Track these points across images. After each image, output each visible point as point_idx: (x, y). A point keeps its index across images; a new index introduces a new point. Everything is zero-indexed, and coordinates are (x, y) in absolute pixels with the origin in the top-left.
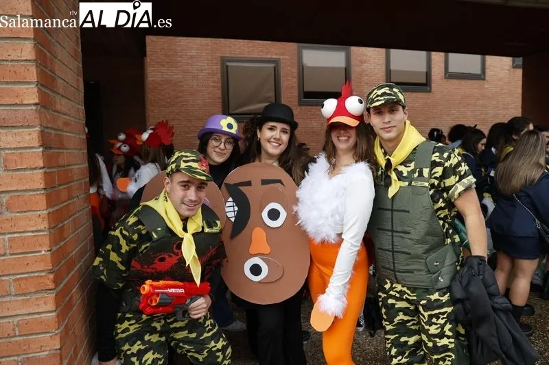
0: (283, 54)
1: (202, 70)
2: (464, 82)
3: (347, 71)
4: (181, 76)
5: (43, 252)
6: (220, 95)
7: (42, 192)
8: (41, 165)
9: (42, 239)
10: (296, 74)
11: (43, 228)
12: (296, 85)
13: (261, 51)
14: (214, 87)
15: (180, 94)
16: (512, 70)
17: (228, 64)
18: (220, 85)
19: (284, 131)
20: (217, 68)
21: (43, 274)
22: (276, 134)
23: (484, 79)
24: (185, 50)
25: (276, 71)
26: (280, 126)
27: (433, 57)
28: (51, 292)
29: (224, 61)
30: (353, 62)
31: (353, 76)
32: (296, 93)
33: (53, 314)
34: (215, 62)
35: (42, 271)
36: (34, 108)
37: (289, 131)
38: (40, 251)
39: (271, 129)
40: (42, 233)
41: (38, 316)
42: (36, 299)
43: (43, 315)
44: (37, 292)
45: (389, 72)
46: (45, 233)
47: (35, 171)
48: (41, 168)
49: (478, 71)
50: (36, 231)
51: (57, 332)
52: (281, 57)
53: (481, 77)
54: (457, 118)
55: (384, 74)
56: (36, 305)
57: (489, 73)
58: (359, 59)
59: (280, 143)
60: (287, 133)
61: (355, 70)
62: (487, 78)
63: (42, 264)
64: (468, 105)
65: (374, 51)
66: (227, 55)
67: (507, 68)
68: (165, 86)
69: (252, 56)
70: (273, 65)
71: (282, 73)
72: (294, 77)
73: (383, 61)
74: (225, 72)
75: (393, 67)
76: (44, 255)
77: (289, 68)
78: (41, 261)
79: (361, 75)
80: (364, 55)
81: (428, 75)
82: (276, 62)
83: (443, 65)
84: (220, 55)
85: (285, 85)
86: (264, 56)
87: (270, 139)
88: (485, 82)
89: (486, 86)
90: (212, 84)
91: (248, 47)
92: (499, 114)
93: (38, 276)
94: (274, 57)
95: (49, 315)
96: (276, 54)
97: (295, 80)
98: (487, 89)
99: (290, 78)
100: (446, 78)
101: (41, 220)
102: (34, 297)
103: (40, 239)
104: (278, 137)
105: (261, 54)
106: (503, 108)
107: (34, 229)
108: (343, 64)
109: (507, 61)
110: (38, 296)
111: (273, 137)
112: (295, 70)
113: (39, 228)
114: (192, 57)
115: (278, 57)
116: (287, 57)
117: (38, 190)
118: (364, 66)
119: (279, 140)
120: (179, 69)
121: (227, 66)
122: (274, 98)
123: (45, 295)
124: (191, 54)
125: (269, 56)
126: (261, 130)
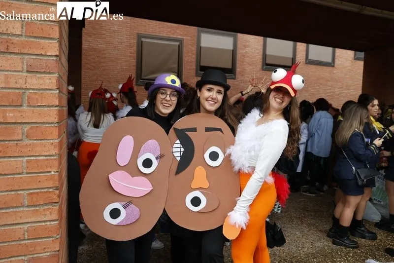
0: (186, 35)
1: (122, 43)
2: (319, 68)
3: (234, 52)
4: (105, 46)
5: (53, 173)
6: (135, 64)
7: (56, 125)
8: (57, 103)
9: (52, 162)
10: (195, 52)
11: (54, 153)
12: (194, 60)
13: (170, 32)
14: (130, 57)
15: (103, 60)
16: (354, 61)
17: (143, 40)
18: (135, 55)
19: (219, 92)
20: (134, 42)
21: (51, 190)
22: (214, 94)
23: (333, 66)
24: (109, 25)
25: (180, 48)
26: (216, 88)
27: (297, 47)
28: (56, 204)
29: (140, 37)
30: (239, 46)
31: (238, 57)
32: (194, 66)
33: (56, 222)
34: (133, 37)
35: (51, 188)
36: (55, 58)
37: (223, 92)
38: (50, 172)
39: (210, 90)
40: (52, 158)
41: (44, 224)
42: (44, 210)
43: (48, 223)
44: (45, 204)
45: (265, 56)
46: (55, 158)
47: (51, 108)
48: (56, 106)
49: (329, 60)
50: (49, 156)
51: (58, 237)
52: (184, 38)
53: (331, 64)
54: (313, 94)
55: (261, 57)
56: (43, 215)
57: (337, 62)
58: (243, 44)
59: (216, 101)
60: (221, 93)
61: (240, 52)
62: (336, 65)
63: (51, 182)
64: (321, 84)
65: (255, 38)
66: (142, 32)
67: (351, 59)
68: (91, 53)
69: (161, 35)
70: (177, 44)
71: (185, 50)
72: (194, 54)
73: (261, 47)
74: (140, 46)
75: (268, 53)
76: (53, 175)
77: (190, 47)
78: (51, 179)
79: (244, 56)
80: (247, 41)
81: (293, 59)
82: (181, 41)
83: (304, 53)
84: (137, 32)
85: (186, 60)
86: (171, 36)
87: (208, 98)
88: (334, 68)
89: (335, 72)
90: (129, 54)
91: (159, 28)
92: (342, 93)
93: (46, 192)
94: (179, 37)
95: (52, 223)
96: (181, 35)
97: (194, 56)
98: (335, 74)
99: (190, 54)
100: (306, 63)
101: (53, 147)
102: (42, 208)
103: (51, 161)
104: (214, 96)
105: (169, 34)
106: (346, 89)
107: (47, 154)
108: (231, 47)
109: (350, 54)
110: (46, 207)
111: (210, 97)
112: (194, 49)
113: (51, 154)
114: (114, 31)
115: (182, 37)
116: (189, 38)
117: (53, 123)
118: (247, 50)
119: (215, 99)
120: (103, 40)
121: (142, 41)
122: (177, 68)
123: (51, 207)
124: (114, 29)
125: (175, 36)
126: (200, 90)
